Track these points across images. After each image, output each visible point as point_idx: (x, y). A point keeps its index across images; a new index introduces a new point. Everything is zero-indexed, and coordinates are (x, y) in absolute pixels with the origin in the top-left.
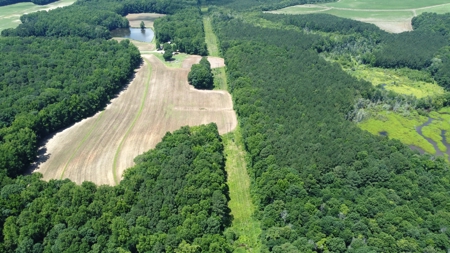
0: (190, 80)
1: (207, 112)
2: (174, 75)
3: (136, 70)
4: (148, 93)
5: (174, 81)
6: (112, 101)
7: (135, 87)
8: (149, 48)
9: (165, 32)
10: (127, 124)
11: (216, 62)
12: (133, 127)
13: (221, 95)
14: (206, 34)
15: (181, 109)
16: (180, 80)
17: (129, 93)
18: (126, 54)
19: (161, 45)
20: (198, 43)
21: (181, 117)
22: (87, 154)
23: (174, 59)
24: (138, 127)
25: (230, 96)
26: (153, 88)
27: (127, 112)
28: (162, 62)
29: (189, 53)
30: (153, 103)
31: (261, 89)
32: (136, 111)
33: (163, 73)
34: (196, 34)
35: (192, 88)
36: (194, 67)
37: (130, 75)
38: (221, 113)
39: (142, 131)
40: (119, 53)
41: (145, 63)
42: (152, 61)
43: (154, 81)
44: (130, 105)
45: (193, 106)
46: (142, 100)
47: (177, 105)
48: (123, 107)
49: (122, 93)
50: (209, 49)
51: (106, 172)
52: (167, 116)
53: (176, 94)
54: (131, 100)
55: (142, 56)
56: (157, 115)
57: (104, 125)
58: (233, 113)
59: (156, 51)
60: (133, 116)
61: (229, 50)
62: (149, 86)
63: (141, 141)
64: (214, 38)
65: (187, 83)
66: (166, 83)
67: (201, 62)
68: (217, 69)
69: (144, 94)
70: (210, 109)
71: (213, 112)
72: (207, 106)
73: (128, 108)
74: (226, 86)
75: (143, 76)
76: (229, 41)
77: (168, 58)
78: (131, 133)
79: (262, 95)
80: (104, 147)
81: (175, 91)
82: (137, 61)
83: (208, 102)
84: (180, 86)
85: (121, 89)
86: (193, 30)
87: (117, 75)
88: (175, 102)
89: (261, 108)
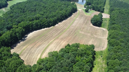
0: (91, 21)
1: (94, 37)
2: (86, 18)
3: (73, 14)
4: (73, 23)
5: (85, 20)
6: (59, 23)
7: (70, 20)
8: (82, 7)
9: (89, 2)
10: (59, 34)
11: (106, 16)
12: (60, 36)
13: (103, 30)
14: (106, 5)
15: (83, 33)
16: (87, 20)
17: (66, 22)
18: (71, 7)
19: (86, 6)
20: (100, 7)
21: (81, 37)
22: (38, 43)
23: (89, 12)
24: (62, 37)
25: (108, 32)
26: (76, 22)
27: (61, 29)
28: (84, 12)
29: (96, 10)
30: (73, 28)
32: (65, 29)
33: (82, 16)
34: (101, 4)
35: (91, 25)
36: (95, 16)
37: (70, 15)
38: (100, 39)
39: (62, 39)
40: (69, 6)
41: (78, 12)
42: (81, 11)
43: (78, 19)
44: (64, 26)
45: (88, 33)
46: (69, 25)
47: (82, 31)
48: (61, 27)
49: (64, 21)
50: (105, 10)
51: (39, 53)
52: (75, 35)
53: (83, 26)
54: (65, 25)
55: (78, 9)
56: (72, 33)
57: (51, 32)
58: (107, 41)
59: (84, 8)
60: (63, 31)
61: (113, 12)
62: (75, 20)
63: (60, 43)
64: (109, 7)
65: (90, 22)
66: (82, 20)
67: (99, 14)
68: (106, 19)
69: (71, 23)
70: (96, 36)
71: (97, 38)
72: (95, 34)
73: (63, 27)
74: (107, 27)
75: (74, 16)
76: (114, 8)
77: (87, 11)
78: (58, 38)
80: (45, 41)
81: (84, 25)
82: (75, 10)
83: (96, 32)
84: (87, 23)
85: (64, 19)
86: (100, 2)
87: (64, 14)
88: (82, 29)
89: (123, 44)
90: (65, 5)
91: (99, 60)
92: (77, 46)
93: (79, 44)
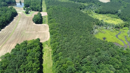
0: (33, 21)
1: (39, 33)
2: (28, 19)
3: (14, 18)
4: (17, 26)
5: (28, 21)
6: (2, 30)
7: (13, 24)
8: (21, 10)
9: (27, 4)
10: (5, 40)
11: (44, 14)
12: (7, 41)
13: (45, 26)
14: (43, 4)
15: (28, 32)
16: (30, 21)
17: (9, 27)
18: (10, 12)
19: (25, 8)
20: (38, 7)
21: (28, 36)
23: (29, 13)
24: (9, 41)
25: (48, 26)
26: (19, 24)
27: (6, 34)
28: (25, 14)
29: (35, 11)
30: (18, 30)
31: (59, 23)
32: (10, 34)
33: (24, 18)
34: (38, 4)
35: (34, 24)
36: (35, 16)
37: (11, 19)
38: (44, 33)
39: (10, 43)
40: (7, 11)
41: (19, 15)
42: (21, 14)
43: (20, 21)
44: (8, 31)
45: (33, 31)
46: (14, 29)
47: (27, 31)
48: (5, 33)
49: (7, 27)
50: (43, 9)
52: (22, 35)
53: (27, 26)
54: (9, 29)
55: (18, 12)
56: (18, 35)
58: (49, 32)
59: (23, 11)
60: (8, 36)
61: (49, 9)
62: (18, 23)
63: (9, 47)
64: (45, 6)
65: (32, 22)
66: (25, 22)
67: (38, 13)
68: (45, 17)
69: (15, 27)
70: (40, 32)
71: (41, 33)
72: (39, 31)
73: (7, 33)
74: (47, 22)
75: (17, 20)
76: (49, 6)
77: (27, 13)
78: (5, 43)
79: (59, 26)
81: (27, 25)
82: (15, 14)
83: (39, 29)
84: (30, 23)
85: (7, 25)
86: (37, 3)
87: (4, 20)
88: (26, 30)
89: (58, 31)
90: (3, 11)
91: (46, 48)
92: (26, 43)
93: (27, 41)
